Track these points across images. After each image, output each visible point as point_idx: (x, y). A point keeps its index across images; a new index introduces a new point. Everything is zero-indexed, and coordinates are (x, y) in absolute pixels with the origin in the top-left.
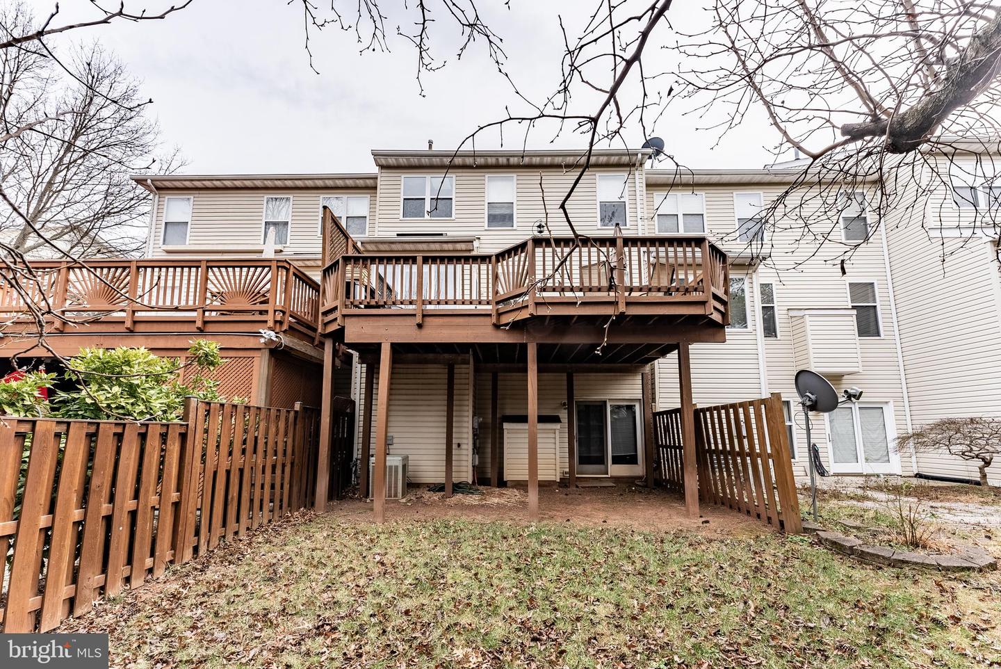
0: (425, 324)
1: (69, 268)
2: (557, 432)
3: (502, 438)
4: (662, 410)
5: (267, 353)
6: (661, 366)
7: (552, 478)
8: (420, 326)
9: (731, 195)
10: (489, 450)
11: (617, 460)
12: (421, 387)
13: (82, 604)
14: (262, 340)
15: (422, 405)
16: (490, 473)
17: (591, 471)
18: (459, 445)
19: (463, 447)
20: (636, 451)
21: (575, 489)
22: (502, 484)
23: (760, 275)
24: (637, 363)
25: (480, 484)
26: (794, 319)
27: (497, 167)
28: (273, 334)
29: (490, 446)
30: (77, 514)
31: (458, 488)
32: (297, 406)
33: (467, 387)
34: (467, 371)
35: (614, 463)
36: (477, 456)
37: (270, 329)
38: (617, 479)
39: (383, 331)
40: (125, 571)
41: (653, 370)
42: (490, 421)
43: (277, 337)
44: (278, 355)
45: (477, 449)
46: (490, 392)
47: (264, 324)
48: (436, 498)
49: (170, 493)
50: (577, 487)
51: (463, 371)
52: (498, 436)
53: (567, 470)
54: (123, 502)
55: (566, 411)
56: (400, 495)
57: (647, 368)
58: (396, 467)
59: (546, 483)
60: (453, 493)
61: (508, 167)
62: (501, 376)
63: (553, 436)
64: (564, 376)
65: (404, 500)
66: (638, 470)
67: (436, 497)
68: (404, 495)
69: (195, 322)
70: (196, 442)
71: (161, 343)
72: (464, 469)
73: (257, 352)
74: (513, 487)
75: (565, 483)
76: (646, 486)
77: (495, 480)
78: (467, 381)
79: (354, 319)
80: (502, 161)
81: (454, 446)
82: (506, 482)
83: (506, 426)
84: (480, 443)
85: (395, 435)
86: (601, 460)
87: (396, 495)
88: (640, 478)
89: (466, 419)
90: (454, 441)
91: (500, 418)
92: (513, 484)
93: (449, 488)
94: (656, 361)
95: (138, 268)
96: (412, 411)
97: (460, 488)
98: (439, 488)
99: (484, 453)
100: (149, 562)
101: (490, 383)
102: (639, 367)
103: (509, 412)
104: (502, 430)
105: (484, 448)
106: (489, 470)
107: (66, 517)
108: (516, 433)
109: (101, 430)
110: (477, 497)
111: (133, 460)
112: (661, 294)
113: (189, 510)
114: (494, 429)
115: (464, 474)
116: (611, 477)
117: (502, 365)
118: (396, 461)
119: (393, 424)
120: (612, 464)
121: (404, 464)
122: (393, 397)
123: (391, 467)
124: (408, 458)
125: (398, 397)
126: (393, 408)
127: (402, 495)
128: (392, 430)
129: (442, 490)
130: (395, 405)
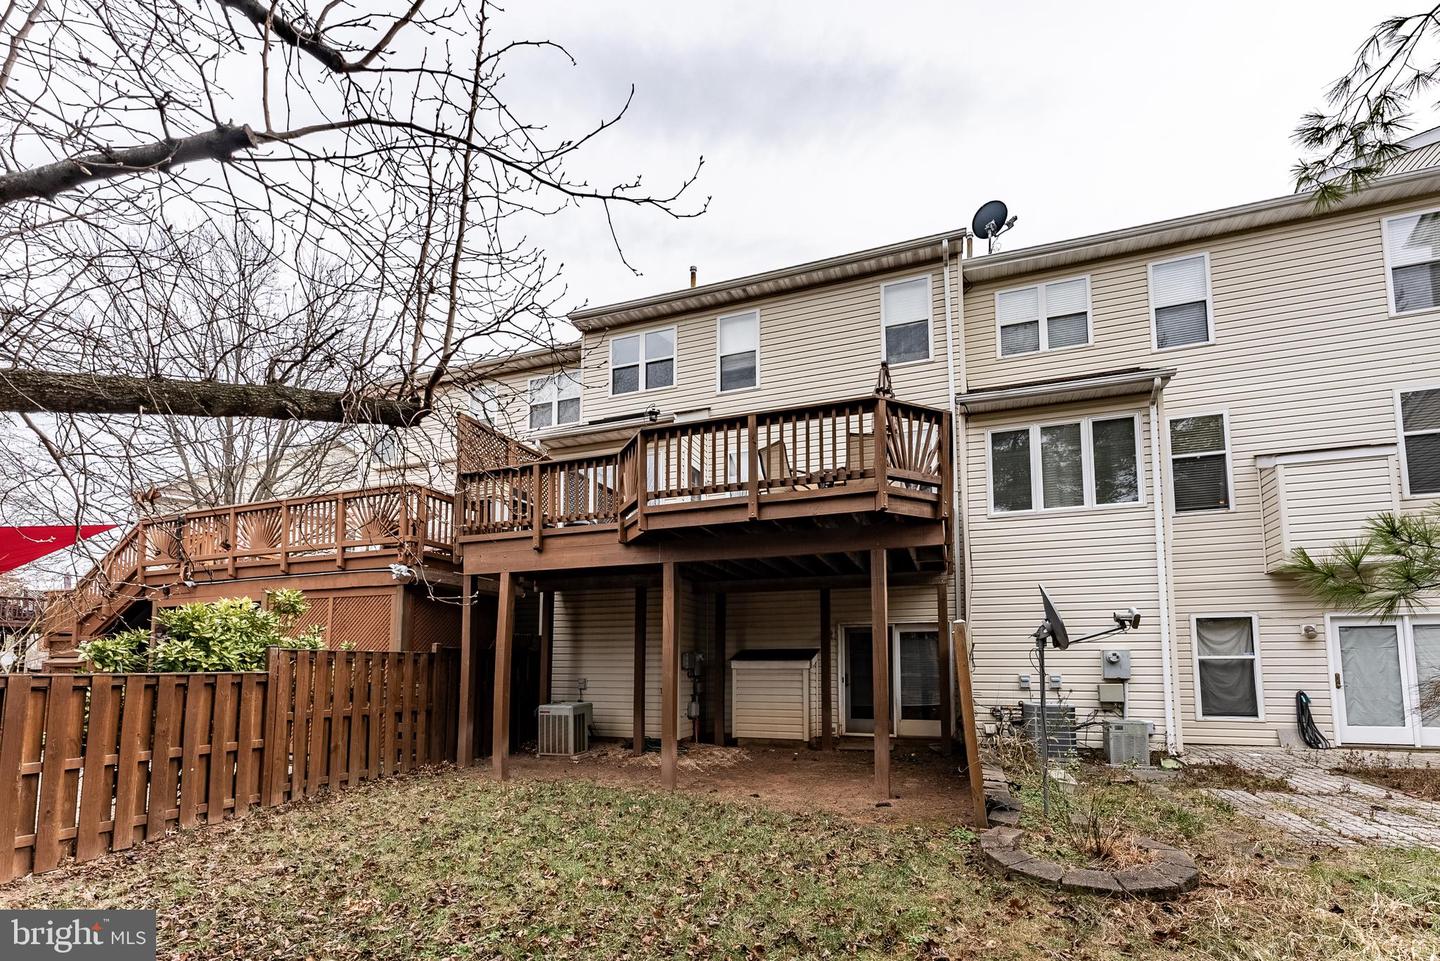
0: (548, 547)
1: (237, 514)
2: (805, 673)
5: (400, 591)
7: (798, 736)
8: (540, 550)
9: (1143, 269)
11: (909, 713)
13: (153, 832)
14: (394, 577)
18: (660, 691)
21: (831, 752)
22: (730, 742)
23: (1166, 405)
25: (700, 739)
26: (1264, 473)
27: (732, 303)
28: (404, 568)
30: (142, 754)
32: (434, 648)
35: (905, 716)
37: (401, 563)
38: (907, 740)
39: (500, 560)
40: (202, 808)
43: (409, 571)
44: (413, 590)
47: (395, 559)
49: (250, 739)
50: (834, 749)
53: (820, 726)
54: (193, 746)
56: (571, 750)
57: (942, 579)
58: (567, 717)
59: (787, 743)
60: (644, 750)
61: (749, 299)
63: (799, 678)
64: (817, 594)
65: (576, 757)
67: (621, 754)
68: (578, 751)
69: (335, 560)
70: (280, 691)
71: (312, 585)
73: (393, 589)
74: (743, 747)
75: (818, 744)
76: (940, 752)
77: (720, 737)
79: (472, 548)
80: (737, 293)
82: (736, 739)
83: (735, 664)
85: (591, 677)
87: (566, 751)
91: (726, 654)
92: (745, 742)
93: (638, 745)
95: (289, 507)
96: (608, 647)
98: (628, 744)
100: (228, 802)
102: (931, 575)
104: (729, 669)
107: (131, 756)
108: (749, 674)
109: (161, 682)
111: (201, 708)
112: (814, 487)
113: (276, 756)
114: (718, 669)
116: (899, 738)
117: (729, 583)
118: (565, 710)
119: (585, 664)
120: (903, 718)
121: (580, 712)
122: (585, 631)
123: (560, 717)
124: (591, 705)
125: (591, 630)
126: (585, 644)
127: (575, 751)
128: (584, 671)
129: (630, 746)
130: (588, 640)
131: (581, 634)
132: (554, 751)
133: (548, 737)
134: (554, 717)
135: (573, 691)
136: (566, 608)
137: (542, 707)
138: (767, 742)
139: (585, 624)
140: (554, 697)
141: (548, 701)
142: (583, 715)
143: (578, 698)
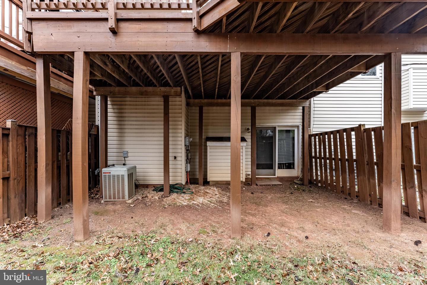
0: (121, 30)
2: (244, 148)
3: (206, 152)
4: (314, 133)
6: (316, 102)
8: (115, 32)
10: (197, 160)
11: (281, 166)
12: (146, 115)
15: (147, 129)
16: (199, 175)
17: (263, 174)
18: (175, 158)
19: (178, 159)
20: (294, 160)
21: (255, 186)
22: (206, 183)
24: (301, 99)
25: (191, 183)
29: (198, 157)
31: (175, 188)
32: (9, 124)
33: (180, 115)
34: (180, 103)
35: (279, 168)
36: (189, 165)
38: (281, 179)
41: (310, 104)
42: (198, 140)
45: (189, 160)
46: (198, 121)
48: (157, 198)
50: (257, 185)
51: (178, 103)
52: (203, 150)
53: (250, 173)
55: (250, 134)
56: (127, 196)
57: (307, 104)
58: (123, 176)
60: (170, 193)
62: (205, 109)
65: (130, 201)
66: (295, 172)
67: (156, 196)
68: (130, 196)
72: (179, 174)
74: (214, 185)
75: (249, 182)
76: (303, 184)
77: (201, 181)
78: (180, 111)
81: (171, 158)
82: (209, 182)
83: (209, 144)
84: (191, 156)
85: (129, 150)
86: (270, 166)
87: (123, 198)
88: (297, 178)
89: (180, 139)
90: (170, 155)
91: (204, 139)
92: (214, 183)
93: (167, 189)
94: (312, 99)
96: (141, 133)
97: (176, 188)
98: (159, 189)
99: (194, 162)
101: (198, 115)
102: (302, 102)
103: (211, 135)
104: (206, 146)
105: (194, 159)
106: (198, 173)
108: (216, 149)
110: (187, 196)
114: (201, 145)
115: (179, 178)
116: (278, 177)
117: (206, 101)
118: (120, 171)
119: (126, 142)
120: (278, 169)
121: (131, 172)
122: (126, 123)
123: (118, 176)
124: (135, 167)
125: (130, 123)
126: (127, 131)
127: (129, 197)
128: (126, 146)
129: (162, 190)
130: (128, 129)
131: (124, 125)
132: (114, 198)
133: (110, 188)
134: (114, 176)
135: (119, 158)
136: (114, 109)
137: (104, 170)
138: (225, 183)
139: (127, 119)
140: (109, 163)
141: (107, 166)
142: (132, 173)
143: (123, 162)
